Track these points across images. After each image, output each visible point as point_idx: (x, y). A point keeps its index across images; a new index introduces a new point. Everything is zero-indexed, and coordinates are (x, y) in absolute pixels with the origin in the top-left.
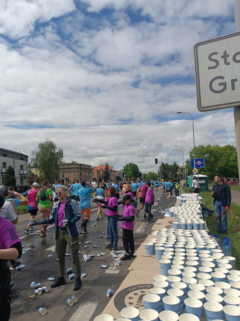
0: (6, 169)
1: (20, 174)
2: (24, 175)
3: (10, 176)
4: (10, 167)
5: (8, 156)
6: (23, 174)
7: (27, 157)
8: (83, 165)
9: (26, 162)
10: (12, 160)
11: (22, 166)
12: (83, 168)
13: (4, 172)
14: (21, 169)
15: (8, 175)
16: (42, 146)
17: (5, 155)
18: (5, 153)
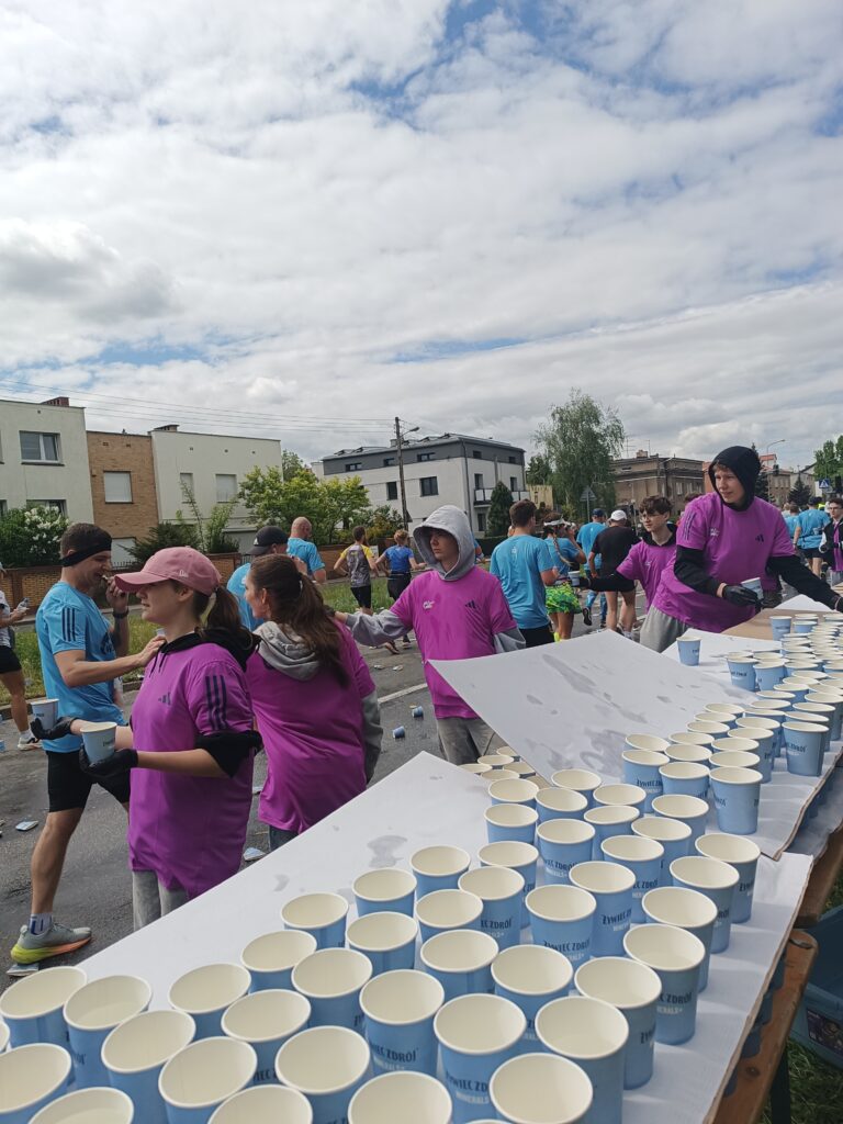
7: (522, 452)
9: (520, 467)
12: (675, 471)
17: (477, 455)
18: (478, 449)
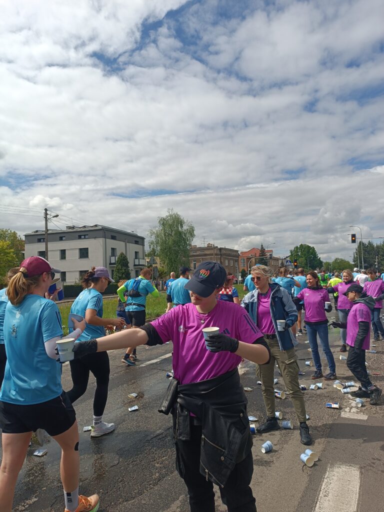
0: (117, 258)
1: (135, 265)
2: (140, 267)
3: (122, 268)
4: (122, 254)
5: (117, 238)
6: (139, 265)
7: (143, 239)
8: (225, 249)
9: (142, 246)
10: (123, 244)
11: (136, 253)
12: (225, 254)
13: (114, 262)
14: (136, 258)
15: (120, 267)
16: (163, 222)
17: (113, 238)
18: (114, 234)
